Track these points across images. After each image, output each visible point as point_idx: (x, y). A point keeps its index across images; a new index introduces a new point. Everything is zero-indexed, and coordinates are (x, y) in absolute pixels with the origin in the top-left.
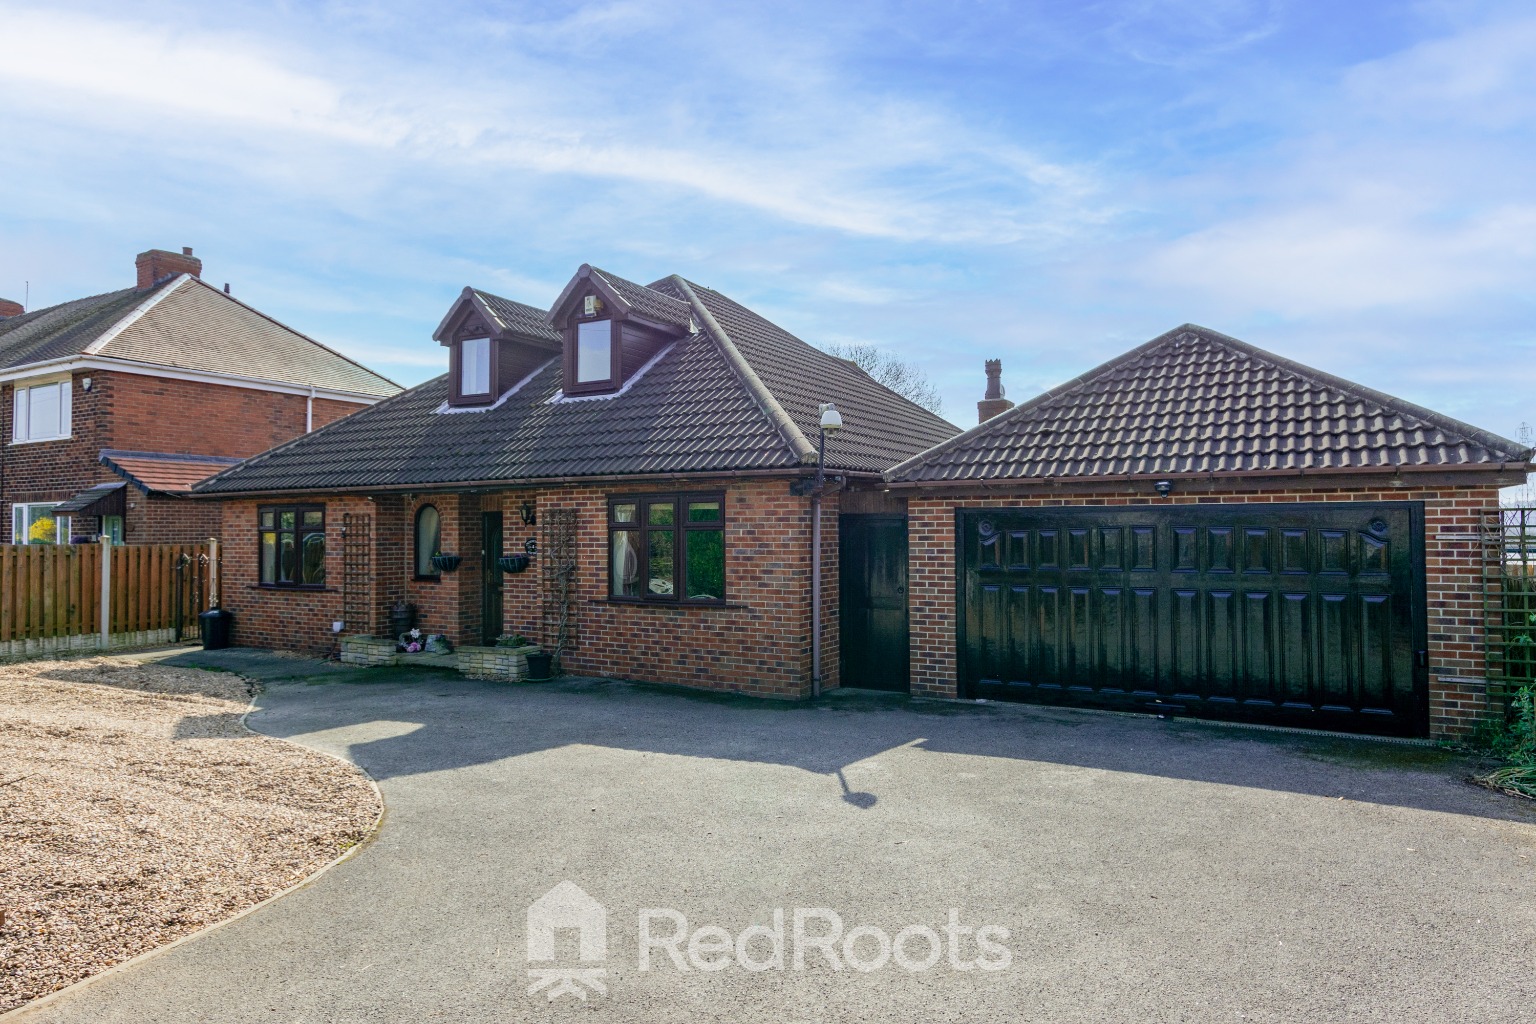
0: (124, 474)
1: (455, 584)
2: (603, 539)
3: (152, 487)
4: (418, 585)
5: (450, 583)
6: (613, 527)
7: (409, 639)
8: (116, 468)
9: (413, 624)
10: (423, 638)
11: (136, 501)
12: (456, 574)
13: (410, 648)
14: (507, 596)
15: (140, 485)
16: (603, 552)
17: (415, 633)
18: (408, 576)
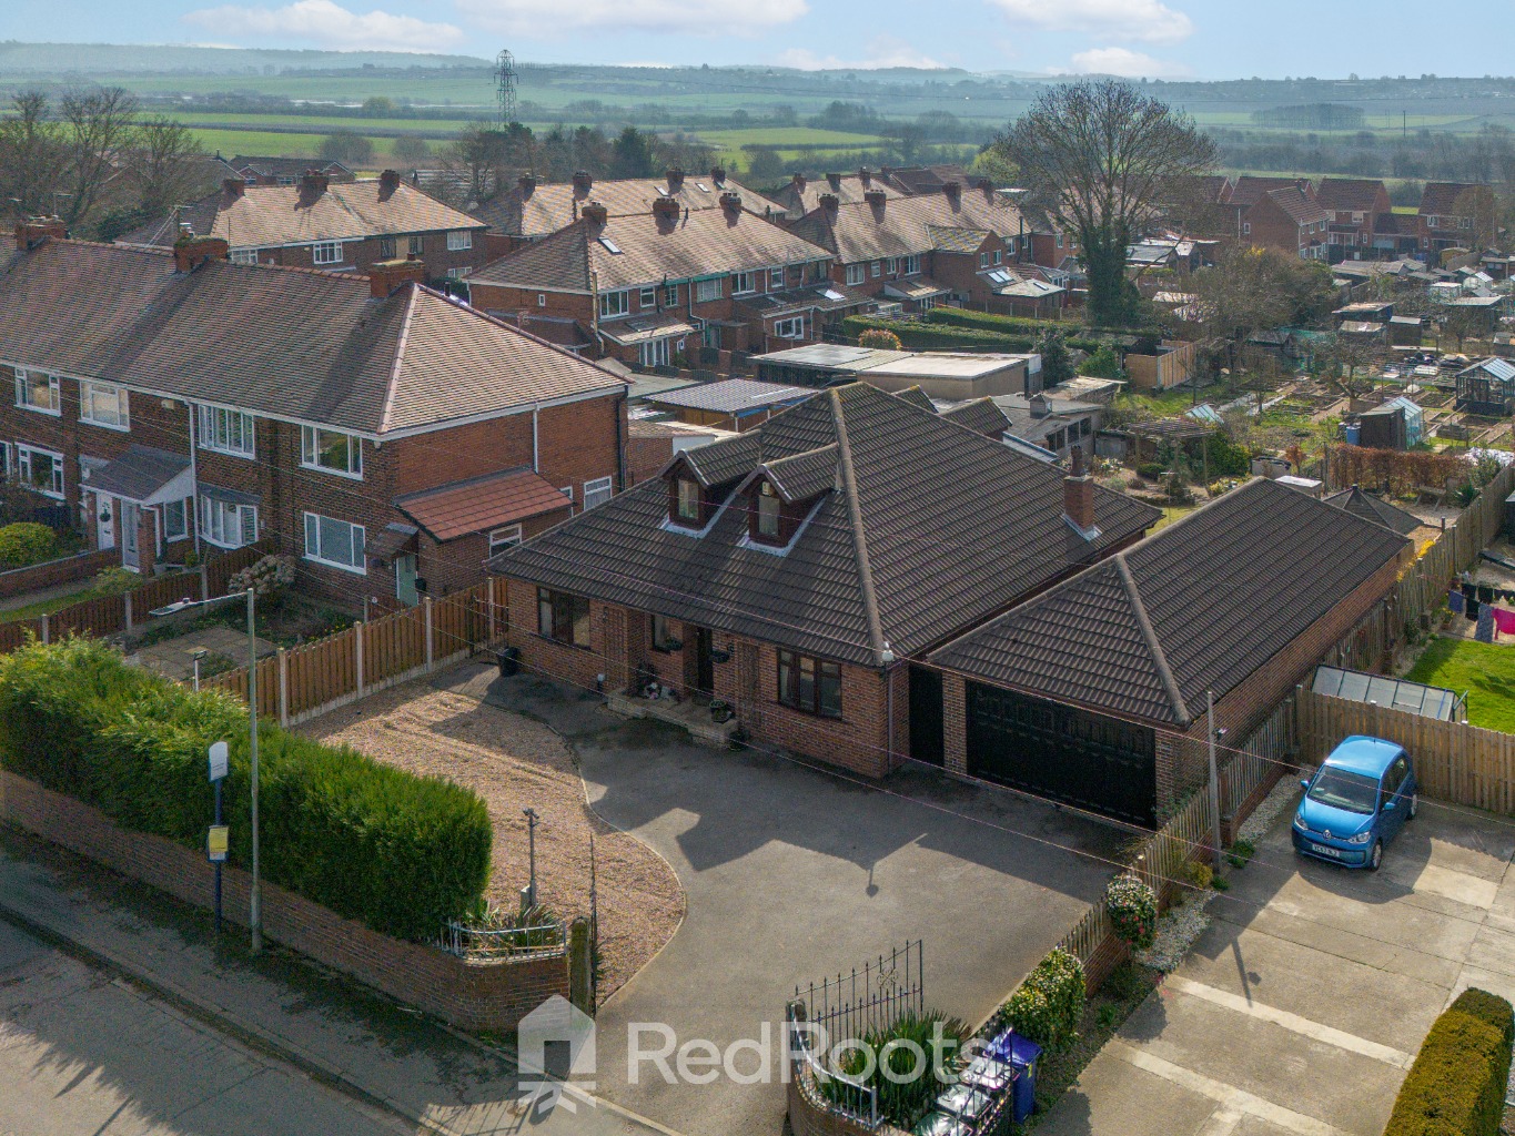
0: (416, 522)
1: (681, 658)
2: (775, 668)
3: (443, 536)
4: (654, 653)
5: (676, 658)
6: (780, 663)
7: (651, 691)
8: (407, 515)
9: (653, 680)
10: (660, 688)
11: (426, 543)
12: (681, 652)
13: (652, 697)
14: (715, 674)
15: (431, 534)
16: (774, 674)
17: (654, 686)
18: (648, 645)
